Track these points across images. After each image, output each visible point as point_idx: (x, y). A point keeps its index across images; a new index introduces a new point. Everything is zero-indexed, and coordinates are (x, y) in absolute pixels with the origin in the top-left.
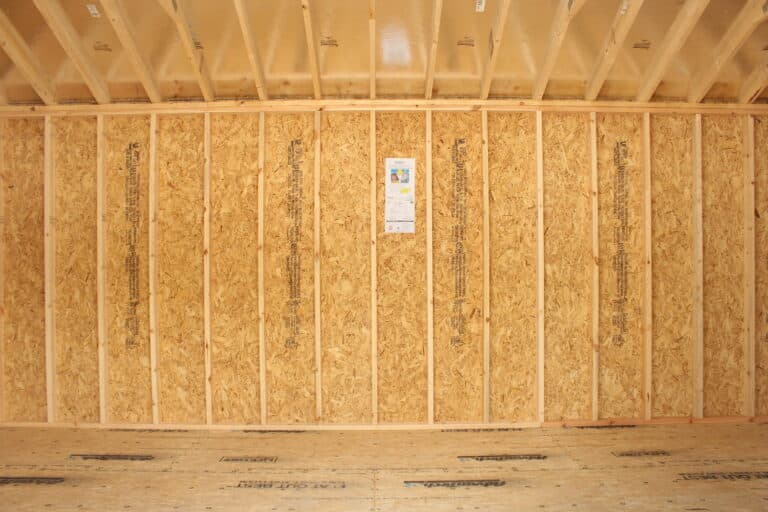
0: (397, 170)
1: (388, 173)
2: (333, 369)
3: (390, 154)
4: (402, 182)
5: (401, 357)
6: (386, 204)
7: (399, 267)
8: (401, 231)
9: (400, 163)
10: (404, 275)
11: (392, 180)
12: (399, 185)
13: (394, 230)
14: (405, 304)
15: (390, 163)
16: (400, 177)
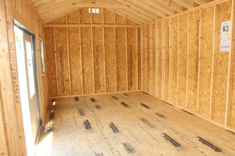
0: (225, 27)
1: (222, 28)
2: (204, 97)
3: (223, 21)
4: (226, 31)
5: (222, 98)
6: (221, 40)
7: (223, 65)
8: (225, 51)
9: (226, 23)
10: (225, 68)
11: (223, 31)
12: (225, 32)
13: (223, 51)
14: (224, 79)
15: (223, 24)
16: (226, 30)
